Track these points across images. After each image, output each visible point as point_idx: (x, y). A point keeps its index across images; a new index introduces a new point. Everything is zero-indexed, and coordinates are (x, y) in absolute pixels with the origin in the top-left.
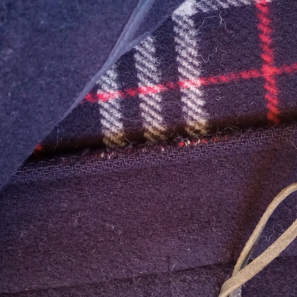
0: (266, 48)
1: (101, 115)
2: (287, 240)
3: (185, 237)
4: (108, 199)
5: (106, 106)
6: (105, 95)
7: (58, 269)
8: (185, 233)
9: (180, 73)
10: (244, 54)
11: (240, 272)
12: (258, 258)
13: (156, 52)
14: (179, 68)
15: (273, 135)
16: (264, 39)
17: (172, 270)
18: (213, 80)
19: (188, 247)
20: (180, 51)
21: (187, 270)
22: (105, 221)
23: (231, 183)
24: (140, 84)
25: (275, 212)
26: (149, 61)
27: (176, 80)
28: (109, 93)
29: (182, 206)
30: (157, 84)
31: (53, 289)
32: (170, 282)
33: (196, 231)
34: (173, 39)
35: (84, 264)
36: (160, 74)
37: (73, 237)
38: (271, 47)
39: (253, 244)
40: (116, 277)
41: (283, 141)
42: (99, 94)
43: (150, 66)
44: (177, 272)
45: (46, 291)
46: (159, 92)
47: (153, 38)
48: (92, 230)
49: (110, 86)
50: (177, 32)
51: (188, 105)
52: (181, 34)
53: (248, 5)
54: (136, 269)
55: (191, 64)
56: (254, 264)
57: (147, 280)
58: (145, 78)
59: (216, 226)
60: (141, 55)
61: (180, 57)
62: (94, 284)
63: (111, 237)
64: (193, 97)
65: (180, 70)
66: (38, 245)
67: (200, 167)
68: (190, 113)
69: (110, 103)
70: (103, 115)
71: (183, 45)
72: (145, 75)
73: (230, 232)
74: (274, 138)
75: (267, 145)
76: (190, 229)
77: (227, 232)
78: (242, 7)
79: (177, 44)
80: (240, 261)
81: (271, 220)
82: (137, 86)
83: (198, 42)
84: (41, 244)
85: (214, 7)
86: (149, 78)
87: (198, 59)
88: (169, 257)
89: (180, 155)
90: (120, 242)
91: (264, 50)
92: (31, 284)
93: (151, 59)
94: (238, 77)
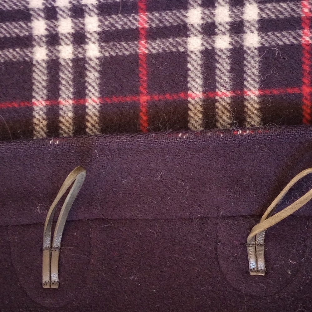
0: (305, 74)
1: (189, 108)
2: (300, 204)
3: (231, 196)
4: (181, 165)
5: (193, 102)
6: (194, 95)
7: (144, 207)
8: (231, 193)
9: (245, 85)
10: (291, 77)
11: (266, 220)
12: (279, 213)
13: (231, 70)
14: (245, 82)
15: (300, 132)
16: (306, 67)
17: (220, 216)
18: (267, 92)
19: (232, 203)
20: (247, 71)
21: (230, 217)
22: (178, 179)
23: (267, 162)
24: (217, 90)
25: (295, 185)
26: (225, 75)
27: (242, 89)
28: (196, 94)
29: (231, 175)
30: (229, 91)
31: (140, 220)
32: (218, 223)
33: (239, 192)
34: (243, 62)
35: (162, 206)
36: (232, 84)
37: (156, 187)
38: (309, 73)
39: (277, 203)
40: (182, 217)
41: (307, 137)
42: (190, 94)
43: (225, 79)
44: (223, 217)
45: (135, 220)
46: (229, 96)
47: (229, 60)
48: (169, 184)
49: (197, 89)
50: (246, 57)
51: (248, 107)
52: (249, 59)
53: (296, 44)
54: (196, 213)
55: (253, 80)
56: (275, 217)
57: (202, 221)
58: (222, 86)
59: (253, 190)
60: (220, 70)
61: (246, 74)
62: (167, 219)
63: (181, 190)
64: (252, 102)
65: (245, 83)
66: (133, 190)
67: (246, 149)
68: (249, 113)
69: (196, 101)
70: (190, 108)
71: (249, 67)
72: (221, 84)
73: (262, 195)
74: (300, 134)
75: (295, 139)
76: (235, 190)
77: (260, 195)
78: (292, 45)
79: (245, 65)
80: (266, 213)
81: (291, 190)
82: (215, 91)
83: (259, 66)
84: (135, 189)
85: (273, 43)
86: (223, 86)
87: (259, 77)
88: (218, 207)
89: (234, 140)
90: (187, 194)
91: (304, 75)
92: (126, 215)
93: (227, 74)
94: (285, 92)
